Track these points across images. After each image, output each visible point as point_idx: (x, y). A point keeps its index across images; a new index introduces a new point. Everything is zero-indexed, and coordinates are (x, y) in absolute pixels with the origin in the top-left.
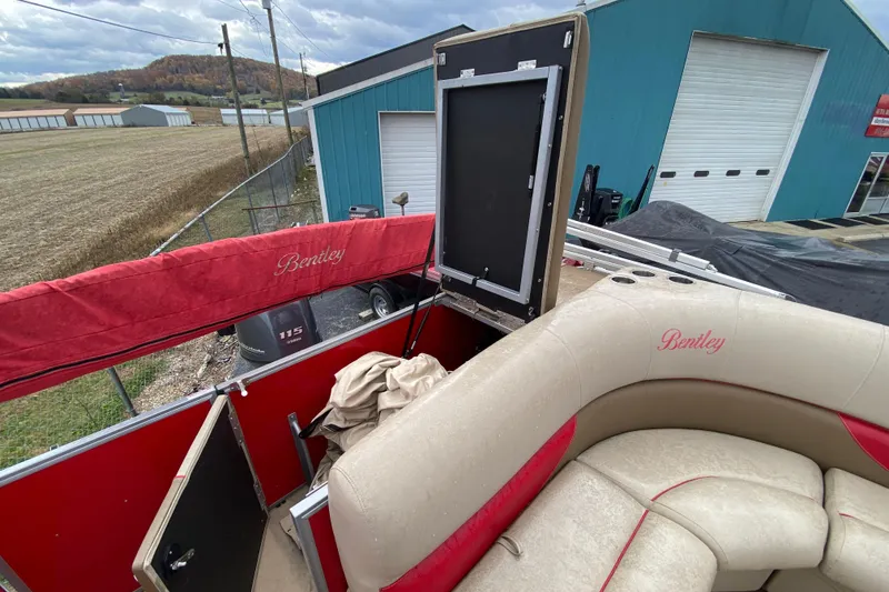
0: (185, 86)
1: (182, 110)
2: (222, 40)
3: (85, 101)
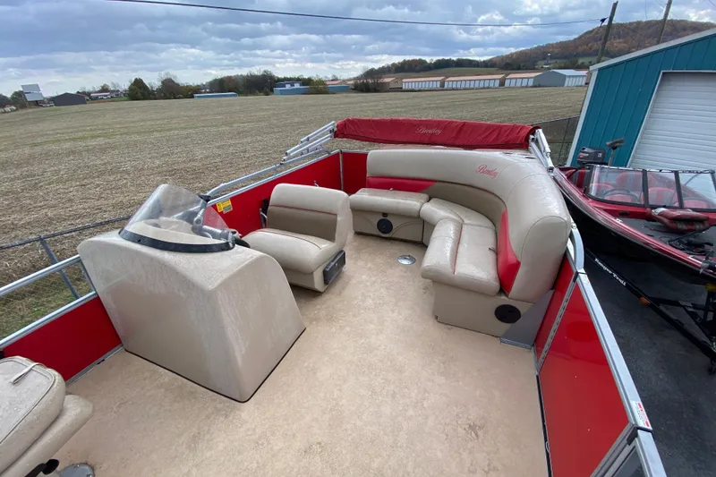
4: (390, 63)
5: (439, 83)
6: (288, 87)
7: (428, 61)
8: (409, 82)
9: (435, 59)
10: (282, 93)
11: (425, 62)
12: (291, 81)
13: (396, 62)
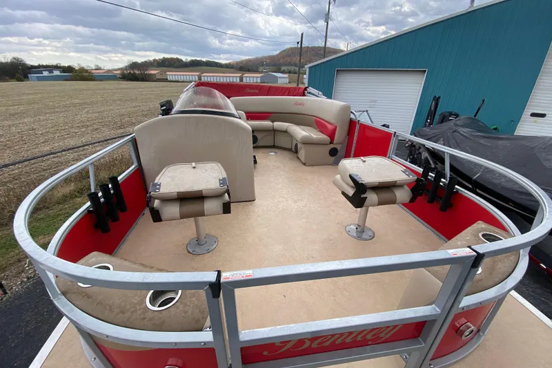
0: (292, 63)
1: (286, 75)
2: (300, 40)
3: (249, 71)
4: (152, 59)
5: (197, 77)
6: (46, 73)
7: (184, 60)
8: (172, 75)
9: (189, 59)
10: (39, 79)
11: (181, 60)
12: (50, 68)
13: (157, 58)
